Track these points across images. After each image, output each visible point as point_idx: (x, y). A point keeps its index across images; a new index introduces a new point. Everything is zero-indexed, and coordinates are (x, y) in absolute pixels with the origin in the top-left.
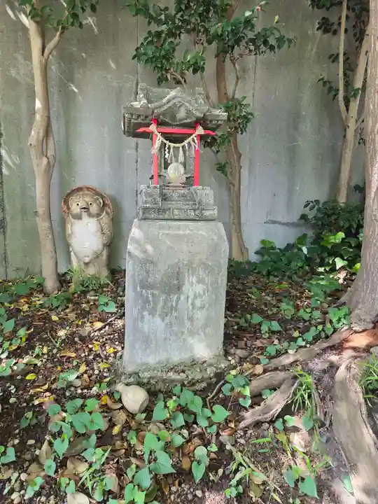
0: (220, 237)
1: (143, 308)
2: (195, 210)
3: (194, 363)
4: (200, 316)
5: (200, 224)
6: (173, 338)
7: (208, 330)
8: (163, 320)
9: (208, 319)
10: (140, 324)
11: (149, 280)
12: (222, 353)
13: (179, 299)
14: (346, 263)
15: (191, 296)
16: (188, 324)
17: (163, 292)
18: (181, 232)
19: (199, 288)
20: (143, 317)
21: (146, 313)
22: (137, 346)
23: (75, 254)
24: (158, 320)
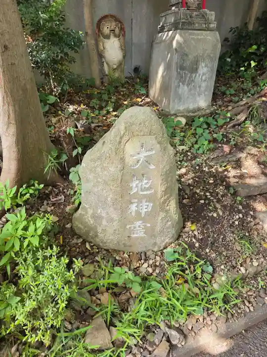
0: (217, 41)
1: (180, 81)
2: (205, 24)
3: (199, 109)
4: (204, 85)
5: (208, 32)
6: (191, 97)
7: (206, 93)
8: (188, 87)
9: (207, 86)
10: (178, 89)
11: (184, 65)
12: (211, 104)
13: (196, 75)
14: (256, 63)
15: (201, 75)
16: (198, 89)
17: (190, 72)
18: (199, 37)
19: (205, 70)
20: (179, 86)
21: (181, 84)
22: (176, 101)
23: (107, 64)
24: (186, 87)
